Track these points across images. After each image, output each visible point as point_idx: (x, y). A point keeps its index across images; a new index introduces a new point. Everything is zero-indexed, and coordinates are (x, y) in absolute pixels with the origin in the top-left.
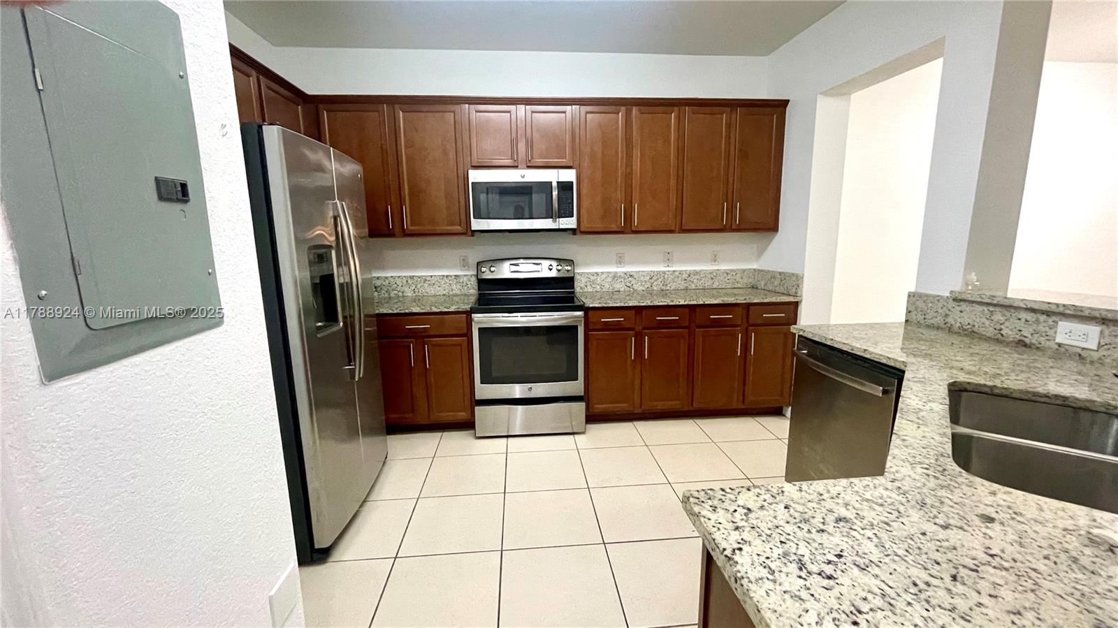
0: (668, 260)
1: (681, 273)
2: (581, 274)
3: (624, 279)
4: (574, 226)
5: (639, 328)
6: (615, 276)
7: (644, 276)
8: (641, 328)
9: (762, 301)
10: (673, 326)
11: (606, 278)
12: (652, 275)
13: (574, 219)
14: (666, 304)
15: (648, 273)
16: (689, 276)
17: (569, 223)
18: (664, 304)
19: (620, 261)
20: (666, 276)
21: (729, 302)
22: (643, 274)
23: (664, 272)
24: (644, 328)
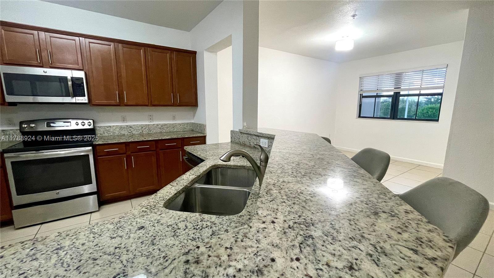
0: (151, 119)
1: (158, 125)
2: (100, 127)
3: (127, 129)
4: (87, 101)
5: (129, 153)
6: (121, 128)
7: (138, 127)
8: (130, 152)
9: (189, 136)
10: (148, 150)
11: (116, 128)
12: (142, 126)
13: (86, 97)
14: (142, 140)
15: (140, 125)
16: (162, 126)
17: (84, 100)
18: (140, 140)
19: (124, 120)
20: (150, 127)
21: (174, 138)
22: (137, 126)
23: (149, 125)
24: (132, 153)
